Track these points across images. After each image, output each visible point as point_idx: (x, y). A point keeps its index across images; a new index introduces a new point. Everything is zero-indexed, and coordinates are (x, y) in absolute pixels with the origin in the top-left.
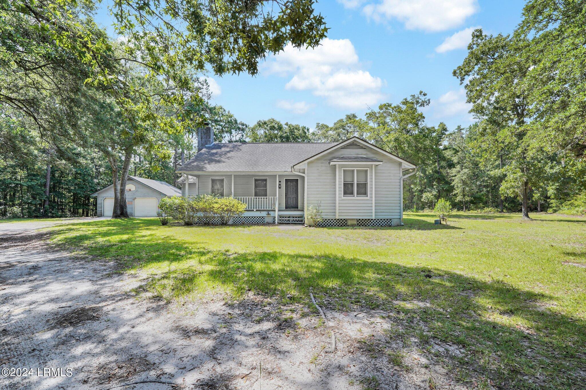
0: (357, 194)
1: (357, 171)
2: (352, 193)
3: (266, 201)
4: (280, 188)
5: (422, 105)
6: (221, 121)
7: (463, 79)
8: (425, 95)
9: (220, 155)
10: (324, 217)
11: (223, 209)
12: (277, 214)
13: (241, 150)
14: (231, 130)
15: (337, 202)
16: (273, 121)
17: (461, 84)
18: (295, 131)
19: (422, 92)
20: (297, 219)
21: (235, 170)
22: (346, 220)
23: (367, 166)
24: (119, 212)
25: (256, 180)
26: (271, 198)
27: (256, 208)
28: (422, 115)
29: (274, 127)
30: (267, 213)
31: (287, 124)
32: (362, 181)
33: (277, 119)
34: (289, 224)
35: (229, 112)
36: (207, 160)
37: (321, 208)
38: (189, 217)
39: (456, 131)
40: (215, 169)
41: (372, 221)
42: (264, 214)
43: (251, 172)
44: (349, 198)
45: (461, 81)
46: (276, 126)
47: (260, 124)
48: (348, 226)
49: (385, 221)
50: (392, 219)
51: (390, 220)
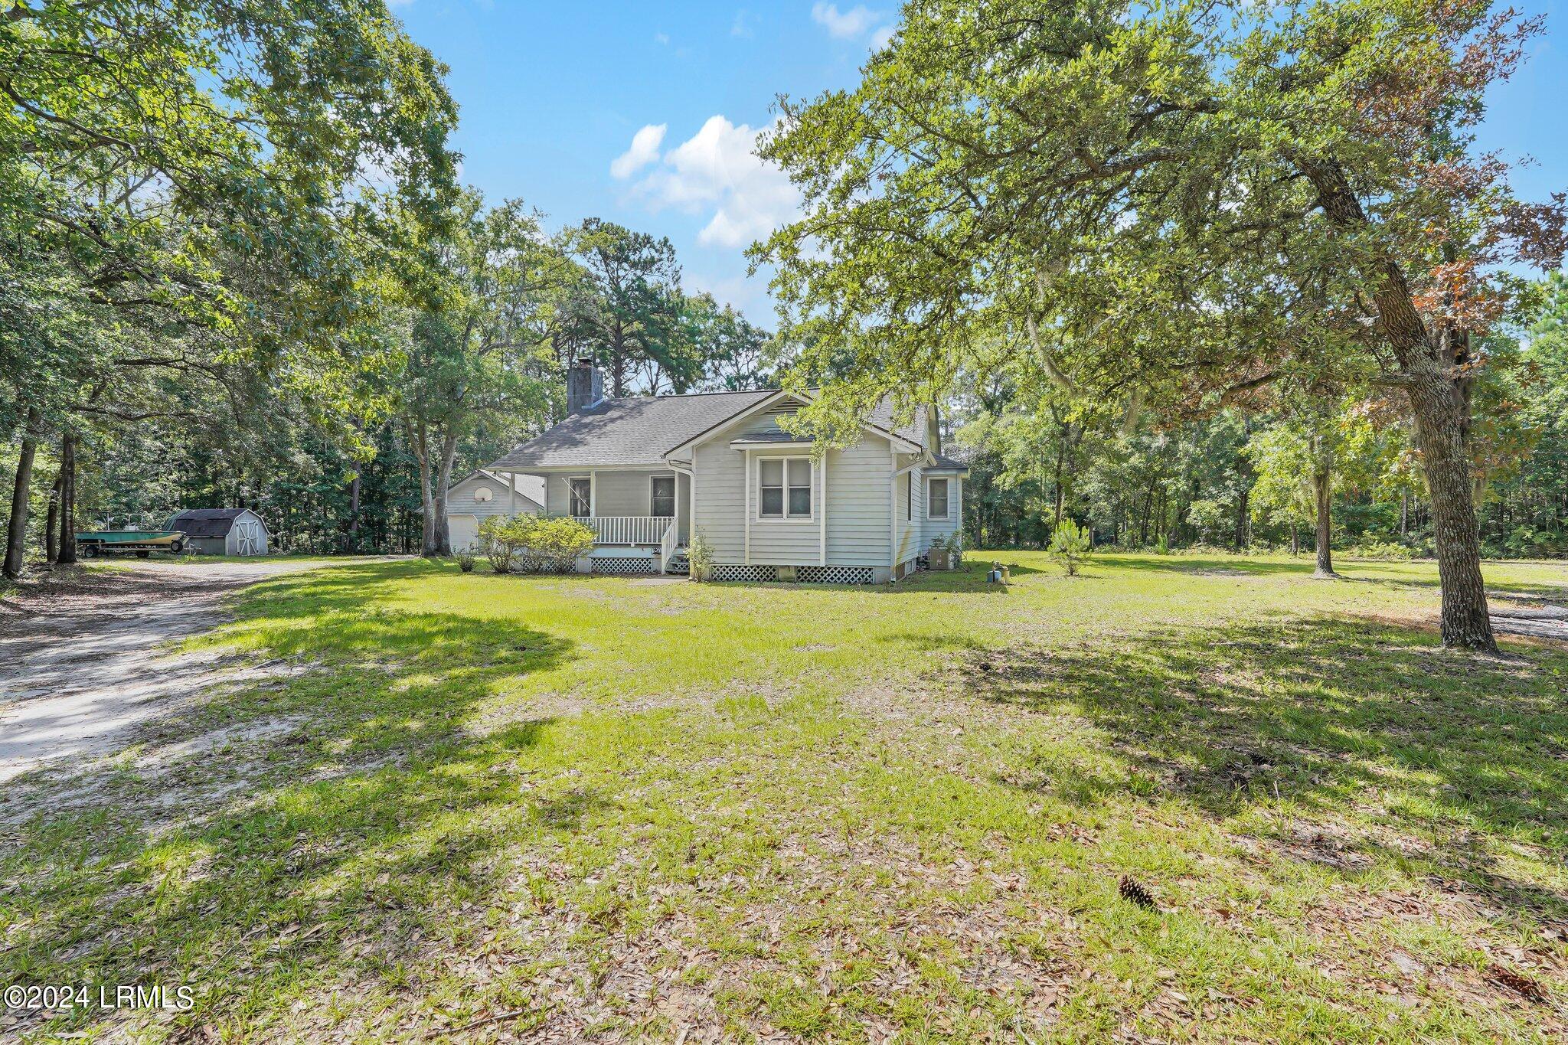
1: (790, 462)
2: (779, 510)
3: (655, 525)
10: (717, 560)
12: (665, 552)
15: (747, 528)
22: (774, 568)
23: (810, 451)
24: (432, 545)
26: (665, 520)
27: (635, 540)
30: (653, 551)
32: (799, 483)
43: (619, 465)
44: (772, 520)
48: (780, 581)
49: (858, 571)
50: (873, 567)
51: (870, 569)
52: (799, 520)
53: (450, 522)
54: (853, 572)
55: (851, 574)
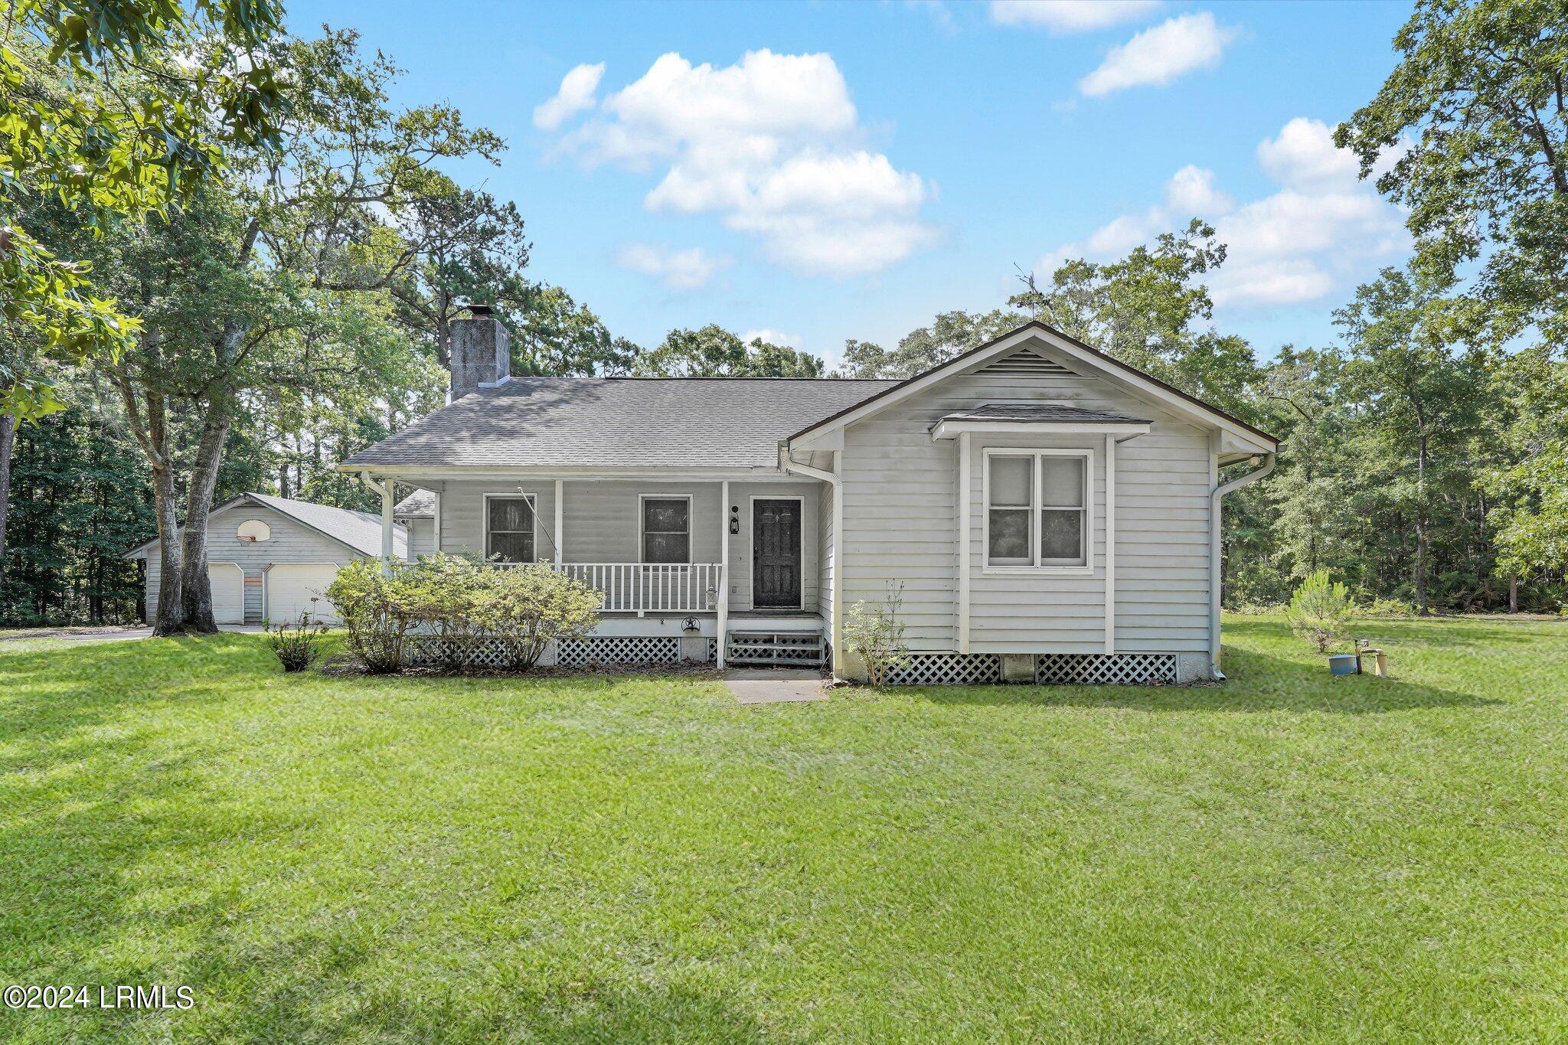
0: (1043, 556)
1: (1045, 460)
2: (1020, 551)
3: (684, 578)
4: (733, 531)
5: (1199, 265)
6: (559, 333)
7: (1369, 158)
8: (1208, 232)
9: (523, 414)
10: (913, 645)
11: (508, 610)
12: (722, 626)
13: (598, 398)
14: (590, 363)
15: (965, 585)
16: (715, 332)
17: (1365, 174)
18: (783, 362)
19: (1199, 223)
20: (799, 648)
21: (567, 463)
22: (996, 659)
23: (1083, 442)
24: (178, 613)
25: (649, 504)
26: (703, 569)
27: (646, 605)
28: (1203, 295)
29: (718, 349)
30: (685, 624)
31: (757, 343)
32: (1065, 502)
33: (728, 328)
34: (770, 666)
35: (584, 308)
36: (469, 429)
37: (904, 609)
38: (386, 639)
39: (1279, 361)
40: (491, 459)
41: (1097, 663)
42: (674, 628)
43: (624, 468)
44: (1014, 569)
45: (1364, 163)
46: (725, 347)
47: (675, 341)
48: (1006, 682)
49: (1148, 661)
50: (1177, 654)
51: (1169, 658)
52: (1063, 569)
53: (212, 574)
54: (1139, 663)
55: (1136, 666)
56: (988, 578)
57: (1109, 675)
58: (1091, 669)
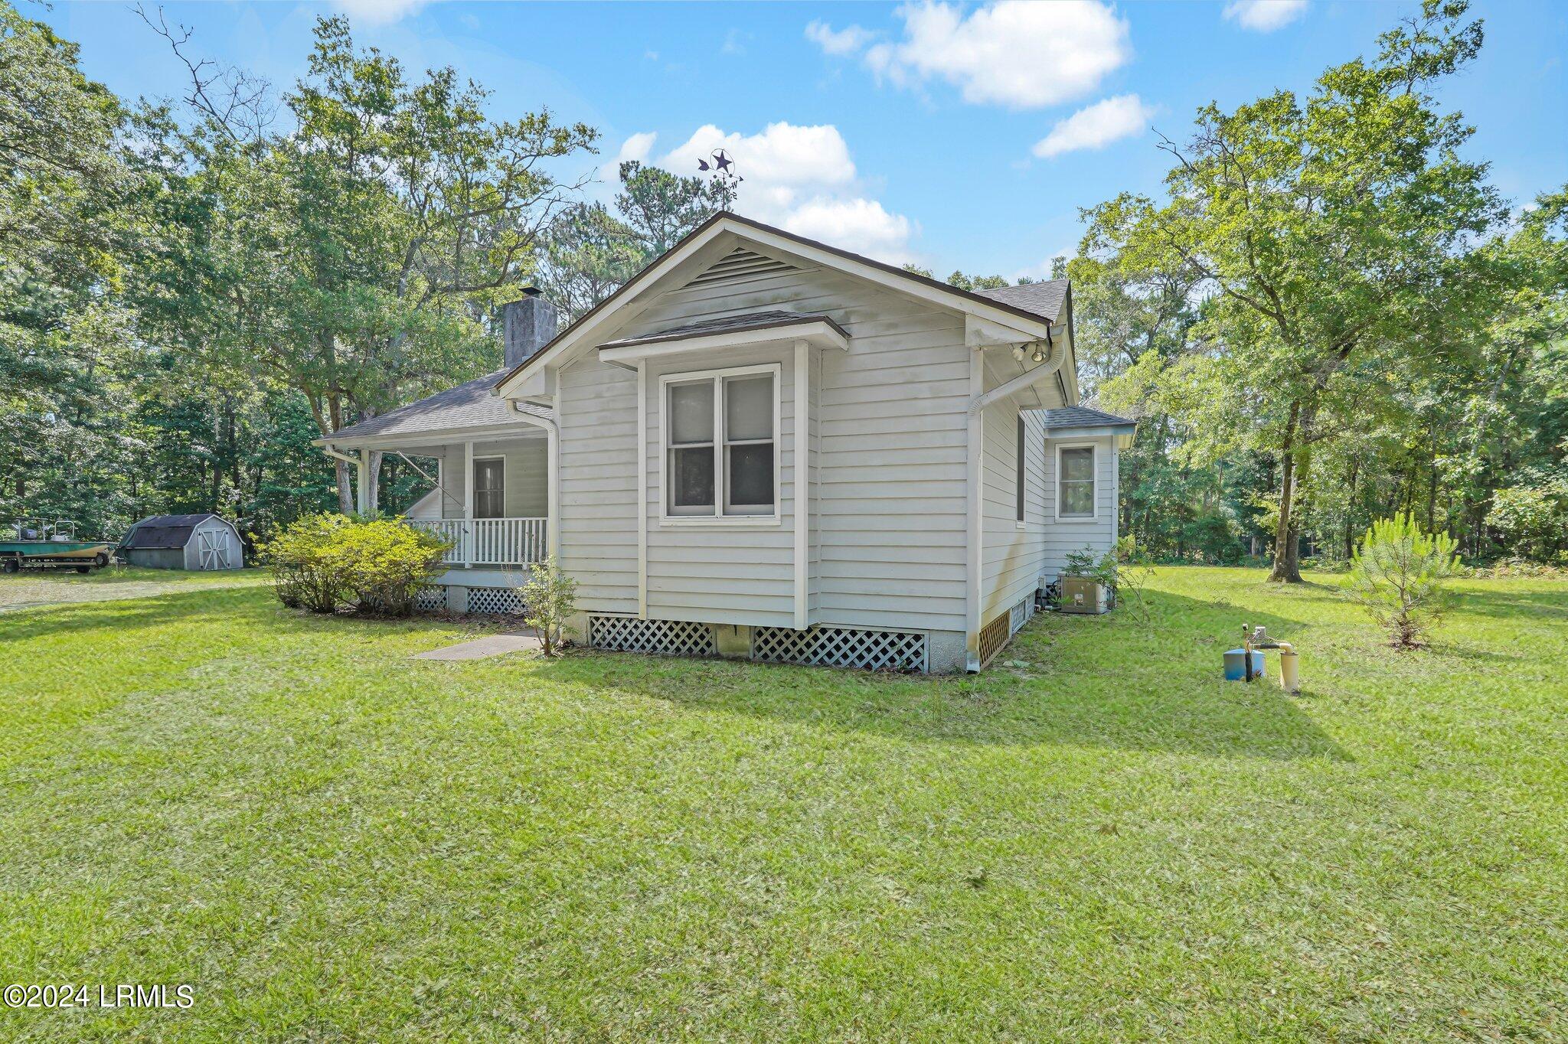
0: (725, 503)
1: (730, 385)
22: (707, 627)
23: (769, 354)
44: (691, 520)
48: (718, 657)
49: (889, 640)
50: (926, 633)
51: (917, 638)
52: (750, 519)
54: (877, 643)
55: (873, 647)
56: (665, 531)
57: (838, 655)
58: (815, 645)
